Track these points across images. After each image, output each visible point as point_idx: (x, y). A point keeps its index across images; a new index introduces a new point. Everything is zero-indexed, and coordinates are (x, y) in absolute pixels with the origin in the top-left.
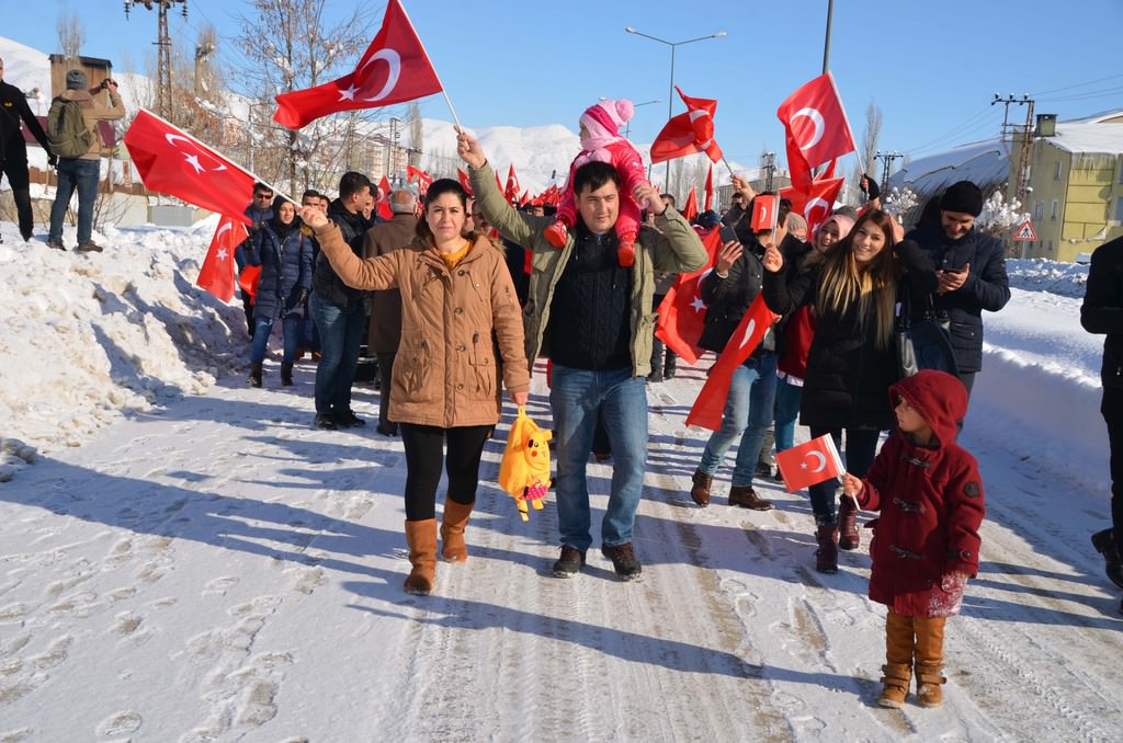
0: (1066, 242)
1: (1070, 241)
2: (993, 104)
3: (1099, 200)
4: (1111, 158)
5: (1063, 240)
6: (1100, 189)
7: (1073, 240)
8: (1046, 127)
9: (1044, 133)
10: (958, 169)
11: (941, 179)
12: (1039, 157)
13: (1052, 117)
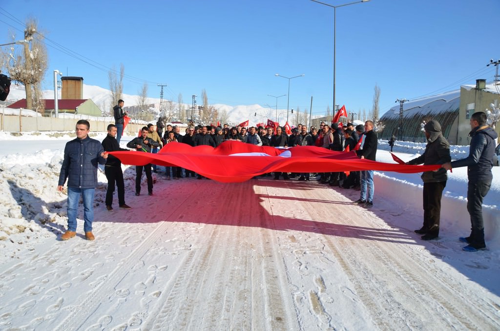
2: (488, 65)
8: (481, 85)
9: (480, 88)
10: (423, 108)
11: (415, 112)
12: (480, 99)
13: (483, 81)
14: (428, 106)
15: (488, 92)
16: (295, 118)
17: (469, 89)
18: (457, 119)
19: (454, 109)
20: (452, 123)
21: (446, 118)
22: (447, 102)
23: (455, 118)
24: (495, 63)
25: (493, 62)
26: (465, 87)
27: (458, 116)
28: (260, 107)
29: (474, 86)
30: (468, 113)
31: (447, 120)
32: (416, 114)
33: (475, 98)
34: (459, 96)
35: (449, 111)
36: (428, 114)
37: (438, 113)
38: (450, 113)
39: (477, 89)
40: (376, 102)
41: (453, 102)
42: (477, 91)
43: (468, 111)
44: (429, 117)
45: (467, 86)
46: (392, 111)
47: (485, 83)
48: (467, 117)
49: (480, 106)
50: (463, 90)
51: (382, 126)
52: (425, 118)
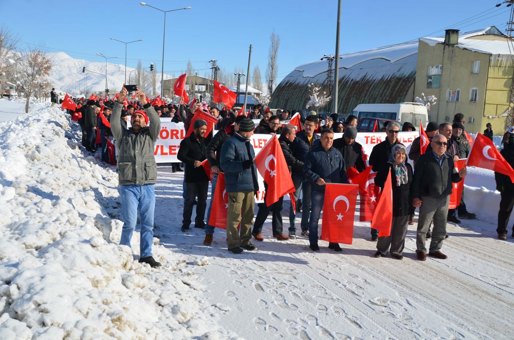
0: (486, 118)
1: (488, 117)
3: (504, 89)
5: (484, 116)
6: (505, 80)
7: (491, 117)
8: (453, 38)
9: (452, 42)
12: (451, 58)
13: (456, 32)
14: (361, 66)
17: (432, 44)
18: (412, 87)
19: (407, 72)
20: (404, 93)
21: (394, 87)
22: (392, 62)
23: (409, 87)
26: (426, 41)
27: (413, 84)
29: (442, 40)
30: (430, 80)
31: (397, 89)
32: (343, 78)
33: (443, 57)
34: (417, 52)
35: (398, 76)
37: (380, 77)
38: (399, 79)
39: (446, 44)
40: (273, 58)
41: (403, 63)
42: (447, 47)
43: (430, 77)
44: (365, 84)
45: (430, 40)
46: (298, 72)
47: (458, 35)
48: (429, 85)
49: (451, 69)
50: (423, 44)
51: (327, 97)
52: (357, 85)
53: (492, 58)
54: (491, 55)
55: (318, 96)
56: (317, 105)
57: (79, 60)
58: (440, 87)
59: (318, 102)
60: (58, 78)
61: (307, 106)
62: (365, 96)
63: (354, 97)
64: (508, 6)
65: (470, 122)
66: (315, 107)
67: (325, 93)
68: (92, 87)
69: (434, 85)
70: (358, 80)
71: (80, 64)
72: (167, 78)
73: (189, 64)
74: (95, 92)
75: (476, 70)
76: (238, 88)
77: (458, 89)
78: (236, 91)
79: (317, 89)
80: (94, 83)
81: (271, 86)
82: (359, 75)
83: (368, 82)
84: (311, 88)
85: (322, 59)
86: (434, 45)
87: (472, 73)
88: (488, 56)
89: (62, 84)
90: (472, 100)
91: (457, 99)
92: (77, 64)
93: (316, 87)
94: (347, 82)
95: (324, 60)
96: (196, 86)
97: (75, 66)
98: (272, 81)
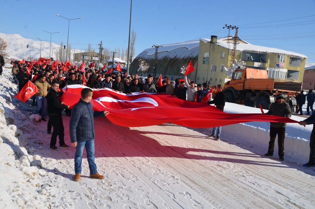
2: (224, 28)
4: (240, 52)
8: (214, 40)
9: (214, 42)
10: (170, 52)
11: (164, 55)
12: (213, 50)
13: (216, 37)
14: (174, 51)
15: (219, 45)
16: (58, 51)
19: (195, 56)
22: (189, 49)
23: (195, 63)
24: (228, 27)
25: (227, 26)
26: (203, 40)
27: (197, 61)
28: (21, 37)
29: (210, 40)
30: (204, 60)
33: (210, 49)
34: (199, 46)
36: (175, 58)
37: (182, 57)
38: (191, 58)
39: (211, 42)
40: (133, 44)
41: (193, 50)
42: (211, 44)
43: (204, 58)
44: (176, 60)
45: (205, 40)
46: (145, 52)
47: (217, 39)
48: (204, 62)
49: (213, 55)
50: (201, 42)
51: (147, 66)
52: (172, 61)
53: (230, 51)
54: (229, 49)
55: (143, 66)
56: (142, 70)
57: (27, 39)
58: (208, 63)
59: (143, 69)
60: (14, 49)
61: (138, 70)
62: (175, 67)
63: (170, 67)
64: (228, 28)
65: (221, 81)
66: (141, 71)
67: (146, 64)
68: (35, 56)
69: (206, 63)
70: (172, 58)
71: (28, 41)
72: (77, 52)
73: (89, 45)
74: (36, 59)
75: (223, 56)
76: (113, 59)
77: (216, 65)
78: (112, 61)
79: (143, 62)
80: (36, 53)
81: (131, 59)
82: (173, 55)
83: (177, 59)
84: (140, 62)
85: (152, 47)
86: (206, 43)
87: (222, 57)
88: (228, 50)
89: (17, 53)
90: (221, 71)
91: (216, 70)
92: (26, 41)
93: (142, 61)
94: (168, 59)
95: (154, 47)
96: (94, 57)
97: (25, 42)
98: (132, 57)
